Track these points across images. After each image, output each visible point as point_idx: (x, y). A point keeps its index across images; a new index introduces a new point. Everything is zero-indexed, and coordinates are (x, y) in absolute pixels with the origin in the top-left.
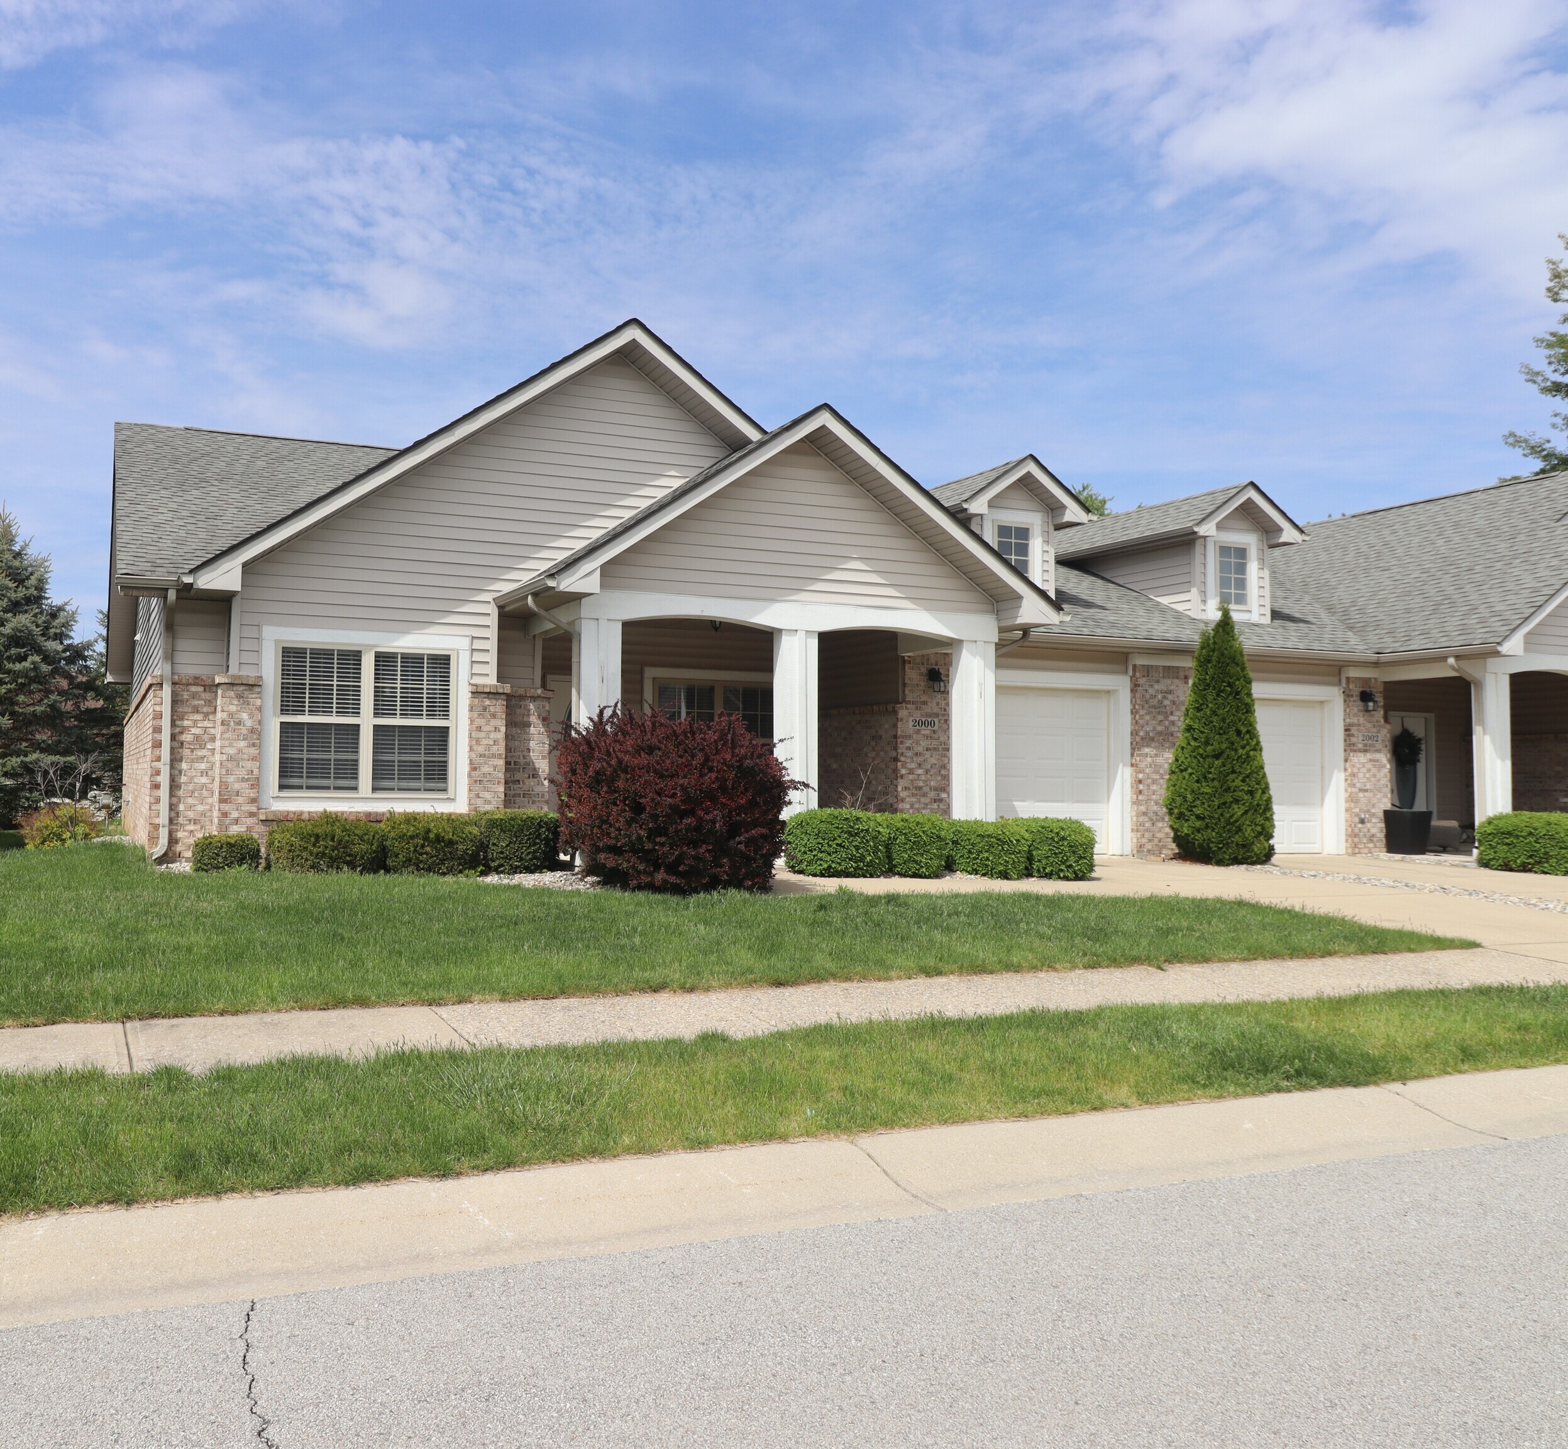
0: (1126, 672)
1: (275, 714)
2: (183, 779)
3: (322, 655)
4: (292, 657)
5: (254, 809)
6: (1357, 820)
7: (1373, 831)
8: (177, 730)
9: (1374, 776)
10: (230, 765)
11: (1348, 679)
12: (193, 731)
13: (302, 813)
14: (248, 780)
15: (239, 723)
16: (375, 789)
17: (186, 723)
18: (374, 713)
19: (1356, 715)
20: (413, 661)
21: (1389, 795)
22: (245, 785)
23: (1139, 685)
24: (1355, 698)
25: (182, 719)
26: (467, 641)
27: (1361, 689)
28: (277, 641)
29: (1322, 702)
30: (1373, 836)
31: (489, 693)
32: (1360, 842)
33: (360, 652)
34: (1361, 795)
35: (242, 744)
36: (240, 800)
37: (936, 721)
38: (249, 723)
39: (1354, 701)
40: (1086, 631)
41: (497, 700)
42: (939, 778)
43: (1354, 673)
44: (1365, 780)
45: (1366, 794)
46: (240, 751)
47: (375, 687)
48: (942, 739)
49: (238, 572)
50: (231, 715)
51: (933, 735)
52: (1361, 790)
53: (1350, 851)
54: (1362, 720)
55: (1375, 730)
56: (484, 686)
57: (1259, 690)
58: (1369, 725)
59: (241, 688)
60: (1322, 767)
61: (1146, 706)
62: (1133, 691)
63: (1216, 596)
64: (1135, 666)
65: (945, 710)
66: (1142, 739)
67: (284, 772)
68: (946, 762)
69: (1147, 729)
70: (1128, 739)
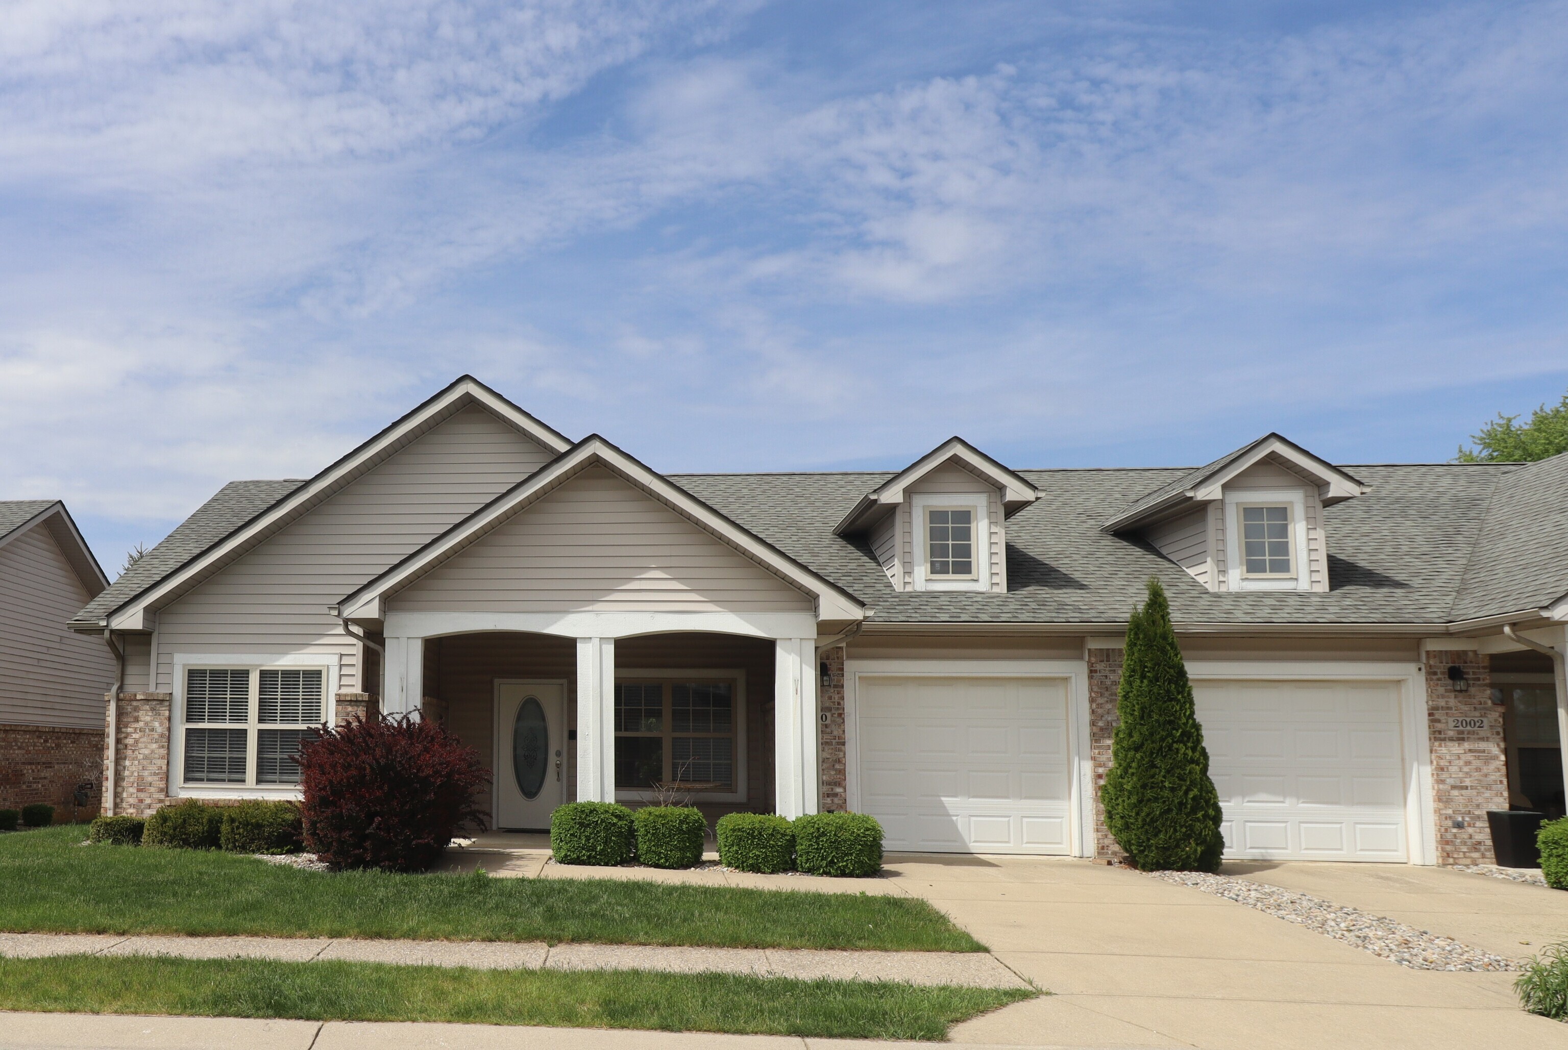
0: (1081, 658)
1: (182, 723)
2: (127, 773)
3: (218, 675)
4: (194, 676)
5: (162, 796)
6: (1449, 823)
7: (1478, 837)
8: (123, 735)
9: (1478, 769)
10: (145, 762)
11: (1428, 652)
12: (134, 736)
13: (197, 800)
14: (158, 774)
15: (152, 730)
16: (259, 781)
17: (129, 730)
18: (259, 720)
19: (1443, 697)
20: (291, 676)
21: (1506, 794)
22: (156, 778)
23: (1096, 671)
24: (1439, 676)
25: (126, 727)
26: (337, 658)
27: (1450, 665)
28: (184, 665)
29: (1399, 682)
30: (1479, 843)
31: (351, 701)
32: (1457, 851)
33: (248, 670)
34: (1455, 793)
35: (154, 746)
36: (152, 789)
37: (829, 714)
38: (160, 730)
39: (1439, 679)
41: (358, 706)
42: (833, 773)
43: (1432, 646)
44: (1461, 775)
45: (1464, 792)
46: (153, 752)
47: (260, 699)
48: (835, 733)
49: (140, 616)
50: (146, 723)
52: (1454, 787)
53: (1440, 861)
54: (1452, 702)
55: (1477, 714)
56: (346, 695)
58: (1466, 708)
59: (154, 703)
60: (1403, 759)
61: (1107, 694)
62: (1091, 677)
63: (1241, 564)
64: (1089, 650)
65: (839, 704)
66: (1102, 729)
67: (188, 768)
68: (841, 755)
69: (1110, 719)
70: (1086, 731)
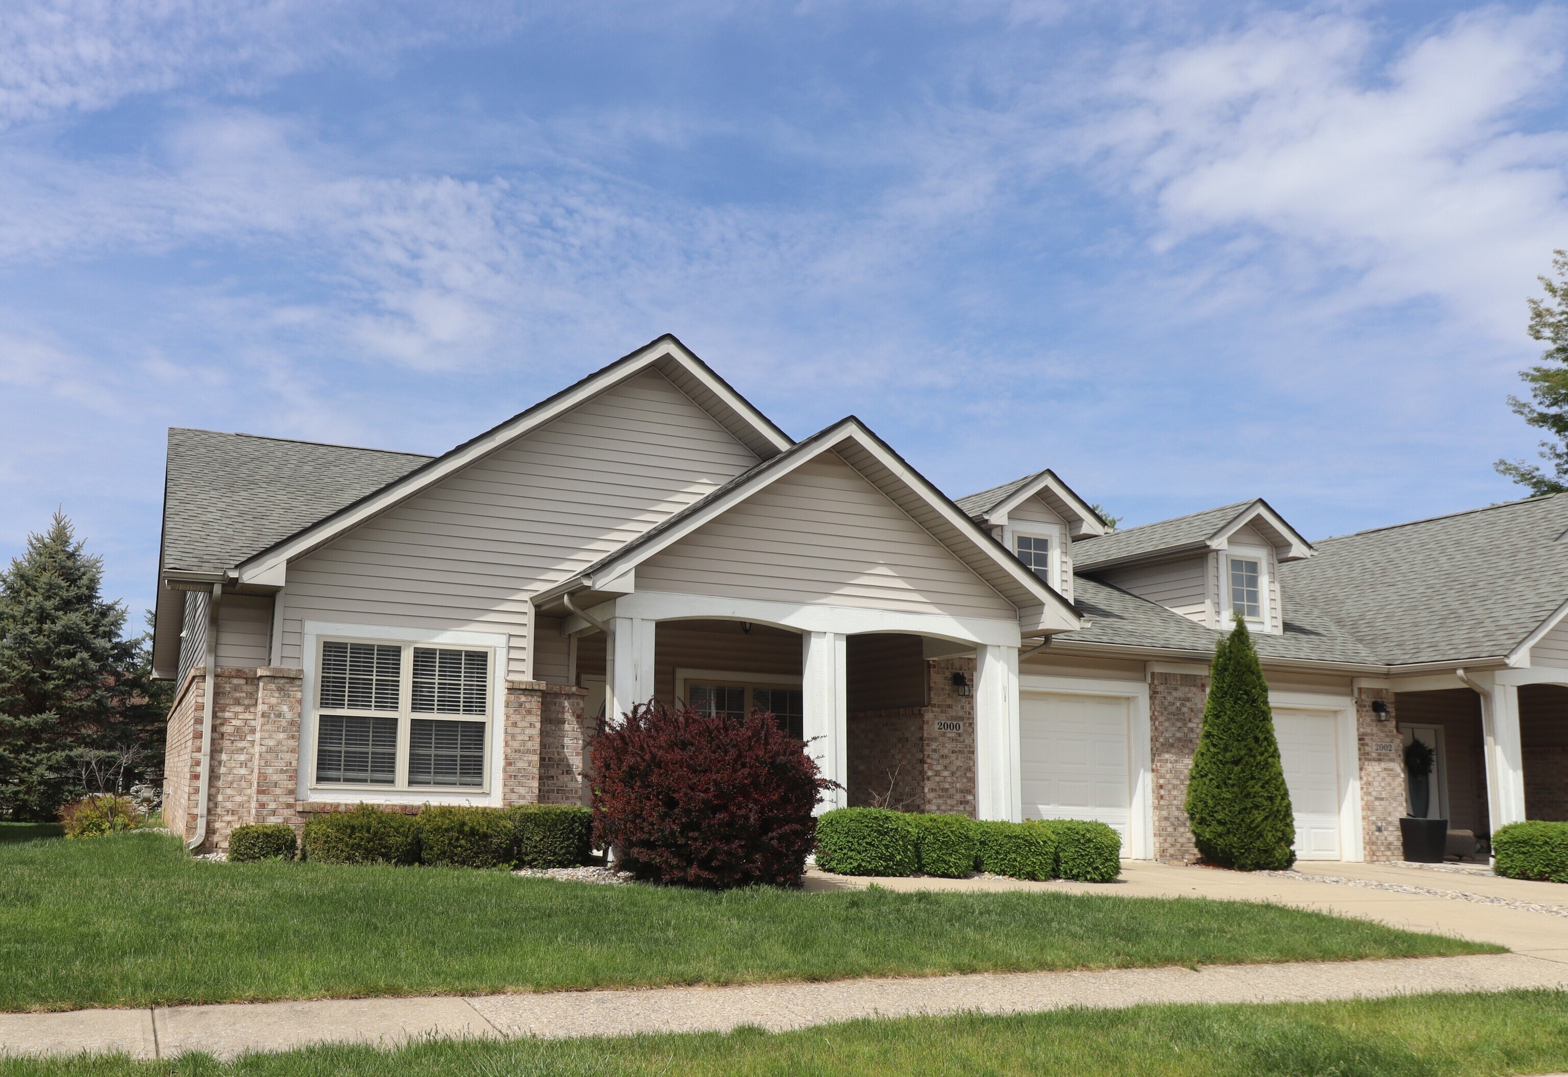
0: (1145, 680)
1: (314, 707)
2: (223, 770)
3: (362, 651)
4: (333, 652)
5: (291, 800)
6: (1374, 828)
7: (1391, 839)
8: (218, 721)
9: (1389, 785)
10: (269, 756)
11: (1360, 689)
12: (234, 722)
13: (338, 805)
14: (286, 772)
15: (279, 715)
16: (411, 783)
17: (227, 715)
18: (412, 708)
19: (1369, 725)
20: (451, 658)
21: (1404, 804)
22: (284, 776)
23: (1157, 693)
24: (1367, 708)
25: (224, 711)
26: (504, 638)
27: (1373, 700)
28: (318, 636)
29: (1336, 712)
30: (1390, 844)
31: (525, 690)
32: (1378, 850)
33: (400, 647)
34: (1377, 803)
35: (282, 736)
36: (278, 791)
37: (961, 724)
38: (289, 716)
39: (1367, 711)
40: (1105, 639)
41: (532, 696)
42: (965, 780)
43: (1365, 684)
44: (1380, 789)
45: (1382, 802)
46: (279, 743)
47: (414, 682)
48: (967, 742)
49: (283, 567)
50: (272, 707)
51: (958, 738)
52: (1377, 799)
53: (1368, 858)
54: (1375, 730)
55: (1388, 740)
56: (520, 683)
57: (1275, 699)
58: (1382, 735)
59: (283, 681)
60: (1338, 776)
61: (1165, 713)
62: (1152, 698)
63: (1229, 607)
64: (1153, 674)
65: (970, 714)
66: (1162, 745)
67: (321, 766)
68: (971, 764)
69: (1167, 735)
70: (1148, 745)
